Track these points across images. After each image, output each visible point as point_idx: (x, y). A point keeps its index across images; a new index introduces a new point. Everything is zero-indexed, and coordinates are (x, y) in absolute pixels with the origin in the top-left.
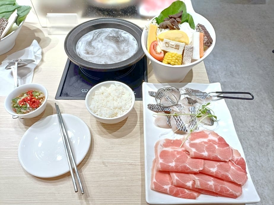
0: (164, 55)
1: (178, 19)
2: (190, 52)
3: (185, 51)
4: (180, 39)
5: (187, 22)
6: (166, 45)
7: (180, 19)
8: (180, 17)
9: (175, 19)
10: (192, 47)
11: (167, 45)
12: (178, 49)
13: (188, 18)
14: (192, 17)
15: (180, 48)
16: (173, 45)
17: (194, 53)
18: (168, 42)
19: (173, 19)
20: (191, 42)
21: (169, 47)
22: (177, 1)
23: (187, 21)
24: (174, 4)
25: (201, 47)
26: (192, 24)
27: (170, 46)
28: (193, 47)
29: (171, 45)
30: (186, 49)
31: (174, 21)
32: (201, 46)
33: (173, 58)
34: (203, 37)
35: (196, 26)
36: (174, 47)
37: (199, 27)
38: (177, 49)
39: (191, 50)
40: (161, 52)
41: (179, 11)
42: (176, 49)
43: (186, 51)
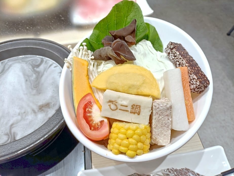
0: (111, 126)
1: (129, 38)
2: (166, 118)
3: (154, 117)
4: (138, 89)
5: (147, 40)
6: (110, 105)
7: (134, 37)
8: (133, 32)
9: (123, 38)
10: (168, 106)
11: (113, 107)
12: (139, 114)
13: (148, 31)
14: (155, 29)
15: (142, 110)
16: (127, 106)
17: (174, 117)
18: (113, 100)
19: (118, 40)
20: (164, 89)
21: (118, 110)
22: (122, 2)
23: (146, 38)
24: (117, 8)
25: (188, 100)
26: (156, 42)
27: (119, 107)
28: (171, 107)
29: (121, 105)
30: (157, 113)
31: (122, 45)
32: (187, 98)
33: (130, 140)
34: (187, 77)
35: (165, 46)
36: (129, 109)
37: (174, 50)
38: (136, 114)
39: (169, 112)
40: (102, 122)
41: (129, 20)
42: (134, 113)
43: (157, 116)
